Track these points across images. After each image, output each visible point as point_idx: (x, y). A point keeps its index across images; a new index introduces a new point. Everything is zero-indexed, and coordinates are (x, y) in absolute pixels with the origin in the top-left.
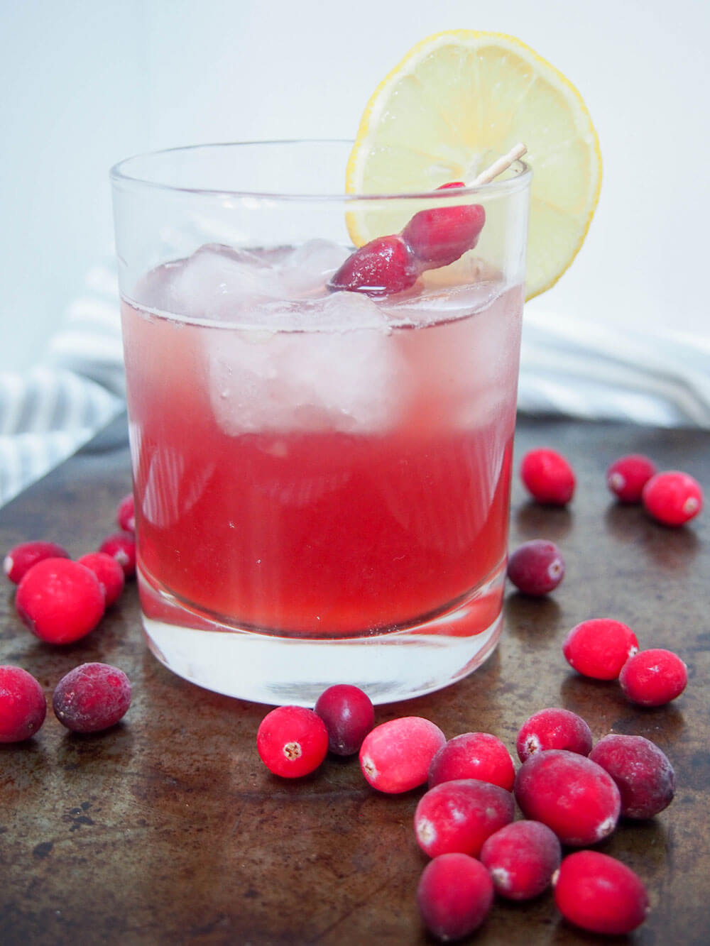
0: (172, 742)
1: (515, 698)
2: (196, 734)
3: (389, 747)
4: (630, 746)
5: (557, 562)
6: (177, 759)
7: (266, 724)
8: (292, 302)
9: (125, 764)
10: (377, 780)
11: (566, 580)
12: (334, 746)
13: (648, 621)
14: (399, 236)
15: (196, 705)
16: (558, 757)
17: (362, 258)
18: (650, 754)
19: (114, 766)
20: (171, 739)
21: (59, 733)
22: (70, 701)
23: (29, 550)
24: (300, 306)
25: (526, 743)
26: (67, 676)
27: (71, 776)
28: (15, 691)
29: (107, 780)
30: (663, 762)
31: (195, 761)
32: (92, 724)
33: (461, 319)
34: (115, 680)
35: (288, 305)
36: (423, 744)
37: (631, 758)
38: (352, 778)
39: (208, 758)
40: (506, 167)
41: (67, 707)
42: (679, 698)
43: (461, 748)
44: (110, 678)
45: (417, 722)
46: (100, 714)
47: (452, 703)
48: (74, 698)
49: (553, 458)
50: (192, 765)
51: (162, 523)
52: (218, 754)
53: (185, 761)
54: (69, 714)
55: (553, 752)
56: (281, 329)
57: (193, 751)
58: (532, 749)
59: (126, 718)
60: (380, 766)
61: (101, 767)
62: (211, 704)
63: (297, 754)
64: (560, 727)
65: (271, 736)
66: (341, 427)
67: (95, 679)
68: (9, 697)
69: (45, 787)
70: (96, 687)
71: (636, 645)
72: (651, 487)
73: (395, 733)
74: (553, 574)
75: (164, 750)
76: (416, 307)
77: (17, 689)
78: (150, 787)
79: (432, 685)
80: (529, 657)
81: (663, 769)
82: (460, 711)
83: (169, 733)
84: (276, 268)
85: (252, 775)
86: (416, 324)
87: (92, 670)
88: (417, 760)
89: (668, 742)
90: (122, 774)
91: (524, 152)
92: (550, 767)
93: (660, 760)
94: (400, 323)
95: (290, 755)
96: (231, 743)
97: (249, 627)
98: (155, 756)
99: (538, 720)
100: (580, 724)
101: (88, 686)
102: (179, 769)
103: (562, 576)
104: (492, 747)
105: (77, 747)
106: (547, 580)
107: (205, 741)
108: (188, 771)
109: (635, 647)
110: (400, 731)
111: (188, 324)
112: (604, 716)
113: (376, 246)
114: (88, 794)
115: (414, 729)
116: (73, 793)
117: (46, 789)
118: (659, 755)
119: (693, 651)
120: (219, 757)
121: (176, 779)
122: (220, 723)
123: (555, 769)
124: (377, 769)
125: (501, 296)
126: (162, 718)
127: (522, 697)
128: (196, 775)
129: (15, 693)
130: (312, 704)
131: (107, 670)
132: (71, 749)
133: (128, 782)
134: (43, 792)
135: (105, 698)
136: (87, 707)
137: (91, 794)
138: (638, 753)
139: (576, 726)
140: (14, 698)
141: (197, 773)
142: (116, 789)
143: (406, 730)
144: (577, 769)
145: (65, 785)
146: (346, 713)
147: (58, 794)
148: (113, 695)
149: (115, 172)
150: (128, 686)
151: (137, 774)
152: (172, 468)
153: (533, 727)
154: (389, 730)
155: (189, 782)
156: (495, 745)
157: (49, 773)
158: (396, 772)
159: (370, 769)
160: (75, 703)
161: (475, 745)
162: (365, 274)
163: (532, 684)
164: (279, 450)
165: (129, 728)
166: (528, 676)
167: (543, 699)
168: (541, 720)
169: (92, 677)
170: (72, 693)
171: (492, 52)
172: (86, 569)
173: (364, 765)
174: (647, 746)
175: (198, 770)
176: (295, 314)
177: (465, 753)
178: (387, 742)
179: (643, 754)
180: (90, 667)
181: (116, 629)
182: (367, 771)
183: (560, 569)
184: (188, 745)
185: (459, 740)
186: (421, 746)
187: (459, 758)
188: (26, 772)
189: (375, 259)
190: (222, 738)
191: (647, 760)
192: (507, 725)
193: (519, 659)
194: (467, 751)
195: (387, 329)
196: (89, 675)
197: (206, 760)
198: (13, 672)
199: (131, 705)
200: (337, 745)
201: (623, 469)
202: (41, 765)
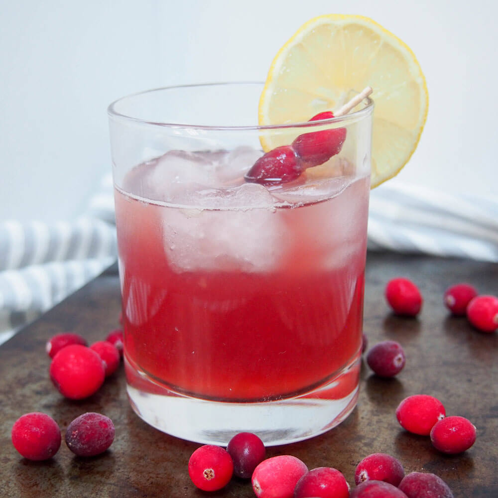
0: (138, 465)
1: (362, 445)
2: (153, 460)
3: (269, 474)
4: (424, 480)
5: (400, 356)
6: (140, 476)
7: (193, 456)
8: (217, 189)
9: (108, 478)
10: (262, 495)
11: (406, 367)
12: (237, 472)
13: (459, 396)
14: (290, 146)
15: (156, 442)
16: (376, 485)
17: (266, 160)
18: (437, 486)
19: (100, 478)
20: (138, 463)
21: (69, 456)
22: (75, 436)
23: (62, 338)
24: (223, 192)
25: (360, 475)
26: (74, 421)
27: (73, 483)
28: (41, 428)
29: (95, 487)
30: (445, 491)
31: (151, 477)
32: (89, 451)
33: (321, 202)
34: (104, 424)
35: (214, 191)
36: (292, 473)
37: (424, 488)
38: (248, 492)
39: (159, 476)
40: (360, 101)
41: (73, 440)
42: (471, 448)
43: (314, 477)
44: (101, 422)
45: (289, 459)
46: (93, 445)
47: (319, 447)
48: (78, 435)
49: (407, 284)
50: (148, 480)
51: (138, 323)
52: (165, 474)
53: (145, 477)
54: (75, 444)
55: (373, 482)
56: (206, 209)
57: (150, 471)
58: (363, 479)
59: (111, 448)
60: (263, 486)
61: (92, 478)
62: (165, 442)
63: (212, 476)
64: (381, 466)
65: (196, 464)
66: (244, 269)
67: (91, 423)
68: (38, 432)
69: (56, 489)
70: (91, 428)
71: (444, 413)
72: (472, 305)
73: (274, 465)
74: (397, 363)
75: (132, 470)
76: (295, 193)
77: (43, 427)
78: (121, 493)
79: (310, 434)
80: (375, 419)
81: (445, 496)
82: (324, 452)
83: (137, 459)
84: (216, 164)
85: (185, 488)
86: (291, 205)
87: (90, 417)
88: (286, 484)
89: (459, 478)
90: (104, 484)
91: (371, 92)
92: (369, 492)
93: (443, 490)
94: (281, 205)
95: (207, 477)
96: (175, 467)
97: (191, 394)
98: (126, 473)
99: (368, 461)
100: (396, 465)
101: (87, 428)
102: (140, 482)
103: (403, 364)
104: (334, 477)
105: (79, 465)
106: (393, 367)
107: (159, 465)
108: (145, 484)
109: (442, 414)
110: (277, 464)
111: (150, 204)
112: (419, 460)
113: (276, 153)
114: (82, 495)
115: (286, 463)
116: (73, 494)
117: (57, 491)
118: (443, 487)
119: (486, 418)
120: (166, 475)
121: (137, 489)
122: (170, 454)
123: (372, 493)
124: (261, 488)
125: (349, 186)
126: (134, 449)
127: (366, 445)
128: (149, 487)
129: (41, 430)
130: (226, 445)
131: (99, 418)
132: (74, 467)
133: (108, 489)
134: (55, 492)
135: (97, 435)
136: (85, 440)
137: (84, 495)
138: (429, 485)
139: (393, 466)
140: (41, 433)
141: (151, 485)
142: (99, 493)
143: (280, 464)
144: (386, 493)
145: (68, 489)
146: (246, 451)
147: (64, 495)
148: (102, 434)
149: (111, 109)
150: (113, 428)
151: (114, 484)
152: (143, 289)
153: (365, 465)
154: (270, 463)
155: (145, 491)
156: (336, 476)
157: (60, 481)
158: (273, 490)
159: (257, 488)
160: (78, 438)
161: (323, 475)
162: (267, 171)
163: (374, 437)
164: (203, 284)
165: (112, 455)
166: (373, 431)
167: (380, 447)
168: (370, 461)
169: (89, 421)
170: (77, 432)
171: (353, 28)
172: (94, 353)
173: (254, 485)
174: (435, 480)
175: (152, 483)
176: (218, 197)
177: (316, 480)
178: (268, 471)
179: (432, 486)
180: (89, 415)
181: (112, 391)
182: (256, 488)
183: (402, 360)
184: (148, 467)
185: (314, 471)
186: (290, 475)
187: (312, 483)
188: (46, 480)
189: (273, 161)
190: (169, 464)
191: (435, 490)
192: (354, 463)
193: (368, 419)
194: (317, 479)
195: (273, 209)
196: (88, 420)
197: (157, 477)
198: (41, 417)
199: (115, 440)
200: (239, 471)
201: (455, 293)
202: (56, 476)
